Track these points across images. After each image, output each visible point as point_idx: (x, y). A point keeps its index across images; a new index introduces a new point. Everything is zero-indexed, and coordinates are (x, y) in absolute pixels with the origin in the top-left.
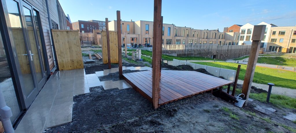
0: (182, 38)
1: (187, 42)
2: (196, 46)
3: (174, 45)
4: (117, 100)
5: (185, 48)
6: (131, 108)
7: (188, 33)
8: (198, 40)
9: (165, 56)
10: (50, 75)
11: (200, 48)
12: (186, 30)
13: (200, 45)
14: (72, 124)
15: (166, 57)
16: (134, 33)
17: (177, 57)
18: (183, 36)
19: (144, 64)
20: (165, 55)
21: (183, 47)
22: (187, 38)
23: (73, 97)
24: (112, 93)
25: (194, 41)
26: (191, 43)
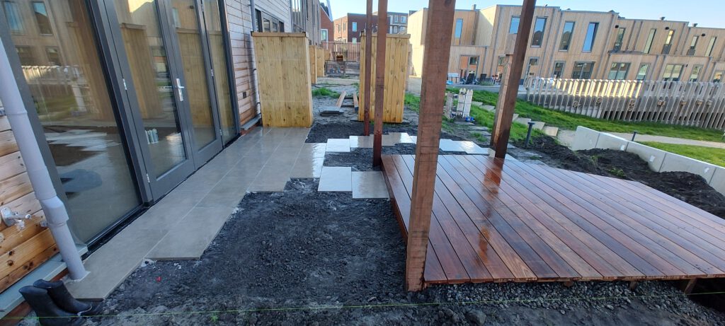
0: (636, 60)
1: (656, 71)
2: (692, 89)
3: (597, 83)
4: (330, 227)
5: (642, 92)
6: (345, 264)
7: (668, 42)
8: (711, 65)
9: (555, 114)
10: (239, 135)
11: (709, 97)
12: (661, 32)
13: (712, 85)
14: (197, 263)
15: (558, 119)
16: (473, 43)
17: (600, 120)
18: (646, 51)
19: (471, 132)
20: (558, 111)
21: (635, 90)
22: (660, 58)
23: (244, 194)
24: (330, 202)
25: (687, 71)
26: (676, 75)
